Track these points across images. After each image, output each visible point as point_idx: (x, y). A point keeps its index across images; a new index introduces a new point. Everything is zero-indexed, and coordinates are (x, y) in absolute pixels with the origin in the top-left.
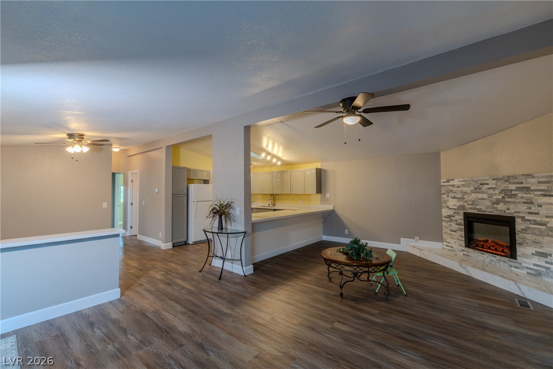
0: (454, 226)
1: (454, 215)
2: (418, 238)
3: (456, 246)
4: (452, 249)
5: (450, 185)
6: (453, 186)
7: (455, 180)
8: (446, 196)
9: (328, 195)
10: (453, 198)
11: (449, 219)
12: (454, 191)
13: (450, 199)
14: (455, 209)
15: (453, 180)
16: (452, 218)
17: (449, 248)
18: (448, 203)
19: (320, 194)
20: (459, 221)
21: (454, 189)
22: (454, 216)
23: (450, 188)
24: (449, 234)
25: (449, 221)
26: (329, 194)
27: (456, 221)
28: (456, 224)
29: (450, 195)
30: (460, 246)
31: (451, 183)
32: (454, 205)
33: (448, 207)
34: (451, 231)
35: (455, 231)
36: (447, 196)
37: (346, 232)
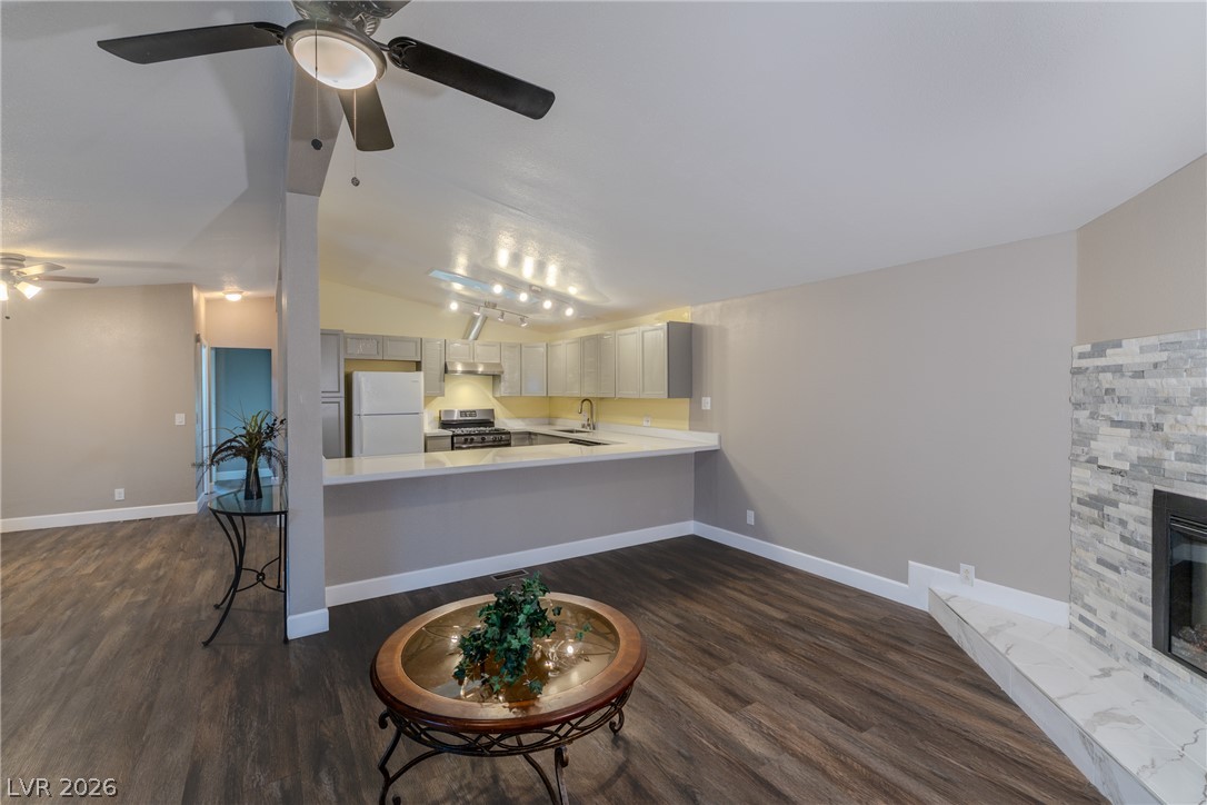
0: (1113, 546)
1: (1114, 496)
2: (972, 568)
3: (1117, 633)
4: (1101, 639)
5: (1104, 369)
6: (1118, 370)
7: (1124, 342)
8: (1087, 413)
9: (707, 403)
10: (1116, 424)
11: (1095, 513)
12: (1121, 392)
13: (1105, 429)
14: (1120, 473)
15: (1118, 345)
16: (1108, 510)
17: (1093, 633)
18: (1092, 442)
19: (688, 400)
20: (1132, 525)
21: (1122, 385)
22: (1115, 504)
23: (1107, 379)
24: (1091, 573)
25: (1094, 522)
26: (709, 399)
27: (1123, 523)
28: (1123, 539)
29: (1105, 410)
30: (1134, 635)
31: (1113, 357)
32: (1118, 456)
33: (1093, 460)
34: (1100, 561)
35: (1116, 569)
36: (1093, 416)
37: (751, 518)
